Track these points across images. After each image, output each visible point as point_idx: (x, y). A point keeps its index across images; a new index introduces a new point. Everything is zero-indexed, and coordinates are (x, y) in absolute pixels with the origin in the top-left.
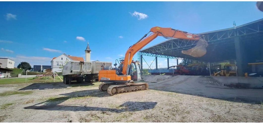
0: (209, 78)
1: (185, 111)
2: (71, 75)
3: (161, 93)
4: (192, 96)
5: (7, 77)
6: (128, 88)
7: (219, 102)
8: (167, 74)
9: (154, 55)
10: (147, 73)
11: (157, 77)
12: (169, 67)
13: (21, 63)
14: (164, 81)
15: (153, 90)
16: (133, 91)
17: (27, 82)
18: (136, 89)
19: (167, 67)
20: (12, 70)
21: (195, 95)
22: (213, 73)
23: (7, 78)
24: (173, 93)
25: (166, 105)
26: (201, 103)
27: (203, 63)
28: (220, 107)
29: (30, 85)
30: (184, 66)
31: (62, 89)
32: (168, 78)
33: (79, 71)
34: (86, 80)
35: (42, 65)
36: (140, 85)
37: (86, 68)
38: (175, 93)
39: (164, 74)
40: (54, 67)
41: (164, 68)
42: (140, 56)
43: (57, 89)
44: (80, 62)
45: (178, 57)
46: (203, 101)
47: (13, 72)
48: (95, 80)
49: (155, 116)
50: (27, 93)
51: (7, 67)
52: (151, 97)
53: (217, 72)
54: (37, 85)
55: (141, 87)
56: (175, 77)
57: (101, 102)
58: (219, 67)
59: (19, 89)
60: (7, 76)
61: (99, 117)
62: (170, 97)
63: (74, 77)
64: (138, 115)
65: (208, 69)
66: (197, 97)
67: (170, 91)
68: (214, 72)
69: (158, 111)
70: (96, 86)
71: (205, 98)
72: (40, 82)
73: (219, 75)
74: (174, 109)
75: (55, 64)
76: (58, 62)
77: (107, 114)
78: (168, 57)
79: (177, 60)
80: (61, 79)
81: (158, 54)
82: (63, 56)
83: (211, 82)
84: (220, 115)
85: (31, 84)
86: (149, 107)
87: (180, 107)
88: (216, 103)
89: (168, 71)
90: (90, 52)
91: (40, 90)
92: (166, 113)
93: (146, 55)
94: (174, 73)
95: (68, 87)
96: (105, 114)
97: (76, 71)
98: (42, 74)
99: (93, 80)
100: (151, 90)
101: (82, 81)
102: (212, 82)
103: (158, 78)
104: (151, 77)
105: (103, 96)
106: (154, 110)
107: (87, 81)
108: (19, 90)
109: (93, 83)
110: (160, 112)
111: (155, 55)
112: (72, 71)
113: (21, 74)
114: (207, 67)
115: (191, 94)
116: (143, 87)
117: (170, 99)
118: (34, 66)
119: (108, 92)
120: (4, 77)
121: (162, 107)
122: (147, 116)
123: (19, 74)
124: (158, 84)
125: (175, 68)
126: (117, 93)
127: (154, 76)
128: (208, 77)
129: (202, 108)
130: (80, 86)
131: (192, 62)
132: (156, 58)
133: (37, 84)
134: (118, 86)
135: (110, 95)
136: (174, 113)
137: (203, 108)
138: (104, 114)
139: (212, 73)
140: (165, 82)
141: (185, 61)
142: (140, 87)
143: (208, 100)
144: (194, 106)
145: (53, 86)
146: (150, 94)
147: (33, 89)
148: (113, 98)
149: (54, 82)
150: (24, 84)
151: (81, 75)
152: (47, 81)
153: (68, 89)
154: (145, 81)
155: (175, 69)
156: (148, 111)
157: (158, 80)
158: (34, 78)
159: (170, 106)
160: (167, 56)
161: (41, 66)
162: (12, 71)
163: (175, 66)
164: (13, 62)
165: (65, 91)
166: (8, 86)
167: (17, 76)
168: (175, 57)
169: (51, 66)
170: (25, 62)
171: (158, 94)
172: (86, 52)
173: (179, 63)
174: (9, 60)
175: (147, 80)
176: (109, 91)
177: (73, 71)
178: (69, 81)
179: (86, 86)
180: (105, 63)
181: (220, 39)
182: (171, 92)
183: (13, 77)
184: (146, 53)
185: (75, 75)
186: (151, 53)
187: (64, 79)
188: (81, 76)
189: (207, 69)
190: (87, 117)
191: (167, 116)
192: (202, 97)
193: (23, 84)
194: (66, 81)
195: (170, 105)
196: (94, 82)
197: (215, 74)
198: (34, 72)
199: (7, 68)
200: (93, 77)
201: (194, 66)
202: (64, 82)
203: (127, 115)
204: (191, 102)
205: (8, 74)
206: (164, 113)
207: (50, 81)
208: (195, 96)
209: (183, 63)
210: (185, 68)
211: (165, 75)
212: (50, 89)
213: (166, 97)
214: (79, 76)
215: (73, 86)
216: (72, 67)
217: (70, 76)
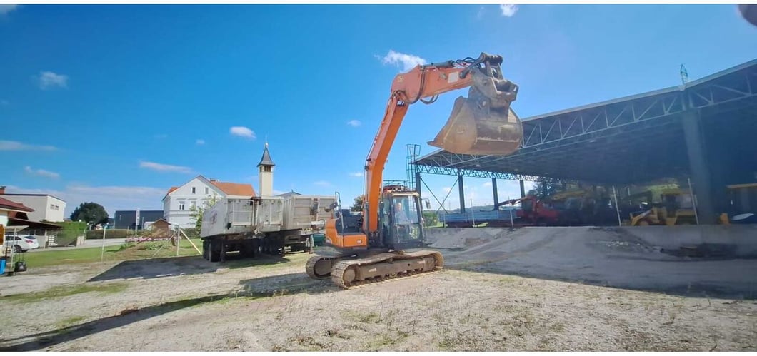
0: (617, 231)
1: (551, 325)
2: (227, 235)
3: (481, 278)
4: (569, 284)
5: (47, 247)
6: (387, 266)
7: (645, 297)
8: (493, 224)
9: (453, 171)
10: (435, 224)
11: (465, 232)
12: (499, 202)
13: (81, 205)
14: (485, 244)
15: (458, 272)
16: (400, 274)
17: (104, 260)
18: (409, 268)
19: (493, 204)
20: (58, 225)
21: (576, 281)
22: (629, 218)
23: (44, 249)
24: (515, 277)
25: (498, 309)
26: (594, 301)
27: (598, 187)
28: (647, 311)
29: (114, 265)
30: (542, 198)
31: (205, 274)
32: (498, 236)
33: (248, 224)
34: (266, 249)
35: (138, 210)
36: (420, 258)
37: (266, 216)
38: (521, 278)
39: (485, 224)
40: (171, 213)
41: (483, 205)
42: (414, 174)
43: (192, 274)
44: (251, 199)
45: (524, 175)
46: (598, 297)
47: (61, 232)
48: (289, 247)
49: (470, 339)
50: (114, 289)
51: (46, 219)
52: (452, 289)
53: (640, 214)
54: (135, 266)
55: (424, 262)
56: (517, 232)
57: (319, 307)
58: (645, 198)
59: (88, 279)
60: (47, 243)
61: (320, 345)
62: (508, 289)
63: (235, 240)
64: (422, 337)
65: (614, 204)
66: (583, 286)
67: (504, 273)
68: (631, 215)
69: (477, 326)
70: (297, 264)
71: (606, 288)
72: (141, 258)
73: (644, 224)
74: (521, 319)
75: (174, 206)
76: (182, 202)
77: (341, 337)
78: (493, 174)
79: (522, 182)
80: (197, 248)
81: (465, 169)
82: (197, 183)
83: (622, 243)
84: (646, 332)
85: (118, 263)
86: (452, 315)
87: (536, 315)
88: (636, 302)
89: (495, 216)
90: (272, 170)
91: (145, 280)
92: (499, 330)
93: (432, 171)
94: (516, 221)
95: (220, 270)
96: (335, 337)
97: (241, 223)
98: (139, 234)
99: (286, 248)
100: (451, 272)
101: (256, 251)
102: (627, 244)
103: (469, 237)
104: (447, 233)
105: (320, 292)
106: (464, 325)
107: (268, 252)
108: (89, 281)
109: (286, 257)
110: (482, 327)
111: (456, 170)
112: (229, 226)
113: (83, 237)
114: (610, 199)
115: (565, 279)
116: (427, 263)
117: (506, 293)
118: (118, 213)
119: (334, 279)
120: (37, 247)
121: (486, 315)
122: (446, 340)
123: (79, 238)
124: (469, 253)
125: (517, 205)
126: (358, 281)
127: (456, 231)
128: (612, 230)
129: (595, 315)
130: (253, 266)
131: (564, 185)
132: (460, 178)
133: (132, 262)
134: (359, 262)
135: (341, 288)
136: (520, 330)
137: (598, 314)
138: (331, 336)
139: (625, 217)
140: (489, 247)
141: (545, 184)
142: (420, 262)
143: (613, 293)
144: (573, 310)
145: (178, 267)
146: (451, 283)
147: (125, 277)
148: (347, 296)
149: (178, 256)
150: (98, 265)
151: (254, 234)
152: (157, 253)
153: (219, 274)
154: (431, 246)
155: (515, 210)
156: (449, 328)
157: (469, 242)
158: (122, 248)
159: (507, 312)
160: (490, 173)
161: (135, 212)
162: (59, 230)
163: (517, 200)
164: (62, 205)
165: (215, 281)
166: (55, 272)
167: (74, 243)
168: (515, 174)
169: (163, 212)
170: (91, 204)
171: (472, 281)
172: (261, 168)
173: (526, 192)
174: (50, 200)
175: (436, 244)
176: (335, 277)
177: (233, 224)
178: (221, 251)
179: (267, 264)
180: (319, 199)
181: (641, 119)
182: (506, 276)
183: (63, 246)
184: (429, 165)
185: (238, 234)
186: (445, 164)
187: (205, 247)
188: (254, 237)
189: (610, 204)
190: (290, 345)
191: (501, 339)
192: (597, 287)
193: (96, 263)
194: (213, 252)
195: (509, 309)
196: (287, 253)
197: (635, 220)
198: (117, 230)
199: (45, 221)
200: (286, 238)
201: (570, 199)
202: (205, 256)
203: (392, 339)
204: (566, 300)
205: (49, 238)
206: (491, 331)
207: (166, 254)
208: (576, 285)
209: (539, 189)
210: (544, 204)
211: (487, 226)
212: (173, 277)
213: (495, 289)
214: (249, 238)
215: (233, 267)
216: (229, 213)
217: (224, 238)
